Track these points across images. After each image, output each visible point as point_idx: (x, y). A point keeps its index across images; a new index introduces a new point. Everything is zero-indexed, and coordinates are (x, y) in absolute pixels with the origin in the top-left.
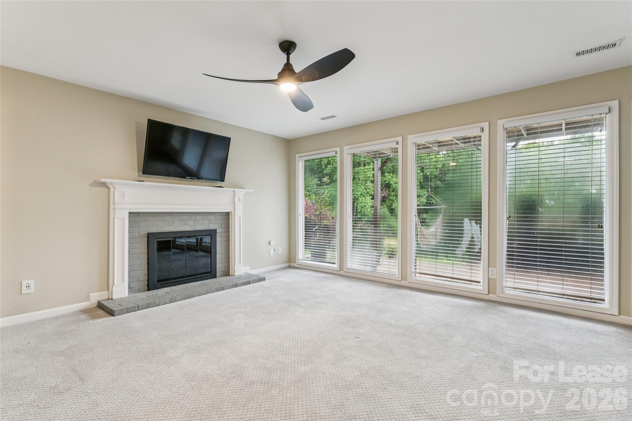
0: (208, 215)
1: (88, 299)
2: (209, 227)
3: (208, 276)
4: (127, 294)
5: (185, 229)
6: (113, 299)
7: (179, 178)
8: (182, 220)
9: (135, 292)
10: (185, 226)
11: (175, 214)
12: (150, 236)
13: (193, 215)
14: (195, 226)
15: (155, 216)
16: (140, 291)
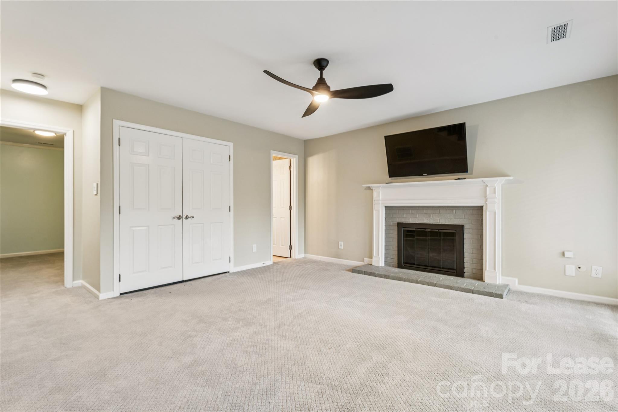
0: (454, 209)
1: (363, 261)
2: (455, 222)
3: (452, 272)
4: (383, 265)
5: (429, 221)
6: (373, 265)
7: (418, 176)
8: (426, 214)
9: (389, 266)
10: (429, 219)
11: (419, 208)
12: (400, 225)
13: (437, 209)
14: (439, 219)
15: (404, 209)
16: (393, 266)
